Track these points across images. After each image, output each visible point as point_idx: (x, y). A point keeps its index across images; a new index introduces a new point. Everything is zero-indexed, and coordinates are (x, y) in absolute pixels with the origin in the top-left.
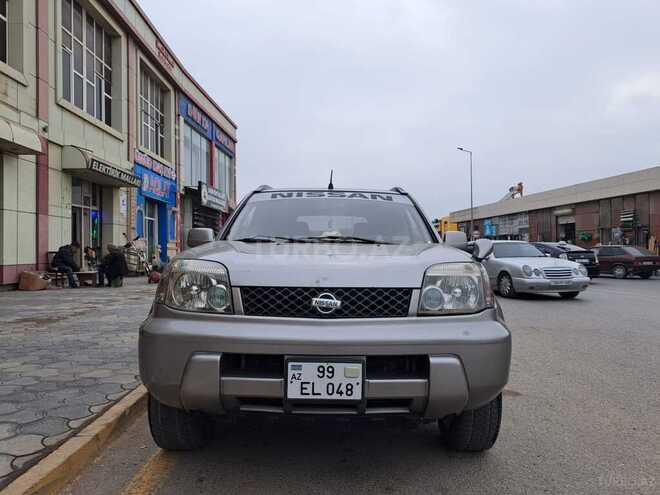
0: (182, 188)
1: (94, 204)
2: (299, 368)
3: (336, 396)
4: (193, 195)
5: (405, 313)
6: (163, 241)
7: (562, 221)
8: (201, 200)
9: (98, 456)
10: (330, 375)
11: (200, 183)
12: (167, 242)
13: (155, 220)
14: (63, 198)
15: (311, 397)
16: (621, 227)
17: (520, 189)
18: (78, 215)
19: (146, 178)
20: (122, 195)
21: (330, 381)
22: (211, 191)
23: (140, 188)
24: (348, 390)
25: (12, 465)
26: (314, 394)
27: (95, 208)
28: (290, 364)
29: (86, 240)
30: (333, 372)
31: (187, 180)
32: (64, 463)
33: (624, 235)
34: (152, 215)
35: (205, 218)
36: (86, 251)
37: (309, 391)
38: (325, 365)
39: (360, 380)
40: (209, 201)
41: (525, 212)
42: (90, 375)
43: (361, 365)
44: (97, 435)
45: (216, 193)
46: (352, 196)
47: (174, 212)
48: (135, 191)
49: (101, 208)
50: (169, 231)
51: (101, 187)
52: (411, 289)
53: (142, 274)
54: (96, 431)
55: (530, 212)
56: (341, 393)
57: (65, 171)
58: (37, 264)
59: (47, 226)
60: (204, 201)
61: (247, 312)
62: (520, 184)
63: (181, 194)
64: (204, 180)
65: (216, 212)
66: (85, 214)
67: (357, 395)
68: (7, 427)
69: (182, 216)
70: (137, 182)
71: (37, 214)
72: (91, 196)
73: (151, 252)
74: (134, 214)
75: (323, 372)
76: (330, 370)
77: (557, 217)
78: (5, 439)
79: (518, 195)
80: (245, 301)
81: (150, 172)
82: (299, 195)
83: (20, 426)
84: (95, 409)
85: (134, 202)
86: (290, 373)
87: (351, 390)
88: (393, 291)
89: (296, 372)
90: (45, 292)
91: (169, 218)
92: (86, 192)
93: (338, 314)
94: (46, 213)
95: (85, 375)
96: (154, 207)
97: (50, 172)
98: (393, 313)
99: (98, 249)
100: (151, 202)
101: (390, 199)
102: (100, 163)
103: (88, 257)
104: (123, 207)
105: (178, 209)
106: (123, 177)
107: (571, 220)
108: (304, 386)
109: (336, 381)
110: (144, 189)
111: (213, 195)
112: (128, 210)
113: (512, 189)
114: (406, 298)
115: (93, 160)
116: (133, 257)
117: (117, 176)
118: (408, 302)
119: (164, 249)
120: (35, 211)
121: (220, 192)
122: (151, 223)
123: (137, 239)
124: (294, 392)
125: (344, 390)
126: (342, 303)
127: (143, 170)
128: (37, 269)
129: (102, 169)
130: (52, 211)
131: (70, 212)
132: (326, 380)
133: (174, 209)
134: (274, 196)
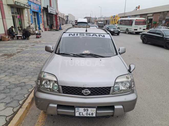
0: (42, 7)
1: (18, 14)
2: (79, 109)
3: (88, 116)
4: (46, 9)
5: (109, 94)
6: (39, 24)
7: (149, 18)
8: (48, 11)
9: (28, 113)
10: (87, 111)
11: (47, 6)
12: (40, 24)
13: (36, 17)
14: (9, 13)
15: (82, 116)
16: (165, 20)
17: (139, 8)
18: (14, 17)
19: (32, 5)
20: (25, 11)
21: (87, 112)
22: (51, 8)
23: (31, 9)
24: (92, 114)
25: (6, 120)
26: (82, 115)
27: (19, 15)
28: (76, 108)
29: (18, 25)
30: (88, 110)
31: (44, 5)
32: (19, 119)
33: (165, 23)
34: (35, 16)
35: (50, 16)
36: (18, 28)
37: (81, 114)
38: (86, 109)
39: (95, 112)
40: (50, 12)
41: (139, 15)
42: (23, 81)
43: (96, 109)
44: (27, 107)
45: (52, 9)
46: (92, 36)
47: (41, 15)
48: (29, 10)
49: (20, 15)
50: (40, 21)
51: (19, 9)
52: (111, 87)
53: (34, 34)
54: (26, 106)
55: (141, 15)
56: (90, 115)
57: (8, 5)
58: (5, 33)
59: (6, 22)
60: (49, 12)
61: (63, 93)
62: (139, 6)
63: (42, 9)
64: (49, 5)
65: (52, 14)
66: (16, 17)
67: (94, 115)
68: (3, 104)
69: (43, 16)
70: (29, 7)
71: (2, 19)
72: (17, 12)
73: (36, 27)
74: (30, 16)
75: (85, 110)
76: (87, 110)
77: (148, 16)
78: (3, 110)
79: (138, 10)
80: (63, 90)
81: (33, 3)
82: (77, 35)
83: (7, 104)
84: (26, 96)
85: (29, 13)
86: (76, 110)
87: (93, 114)
88: (106, 88)
89: (78, 110)
90: (9, 41)
91: (40, 17)
92: (15, 11)
93: (90, 95)
94: (5, 18)
95: (22, 81)
96: (35, 14)
97: (4, 5)
98: (105, 94)
99: (21, 27)
100: (34, 12)
101: (104, 36)
102: (18, 2)
103: (19, 30)
104: (27, 14)
105: (42, 14)
106: (25, 6)
107: (151, 18)
108: (80, 113)
109: (89, 112)
110: (32, 8)
111: (51, 9)
112: (28, 16)
113: (136, 7)
114: (109, 89)
115: (16, 1)
116: (31, 29)
117: (23, 6)
118: (110, 91)
119: (39, 26)
120: (2, 18)
121: (53, 8)
122: (35, 18)
123: (32, 24)
124: (77, 114)
125: (91, 114)
126: (91, 92)
127: (31, 3)
128: (6, 35)
129: (19, 4)
130: (6, 17)
131: (12, 17)
132: (86, 112)
133: (41, 14)
134: (70, 35)
